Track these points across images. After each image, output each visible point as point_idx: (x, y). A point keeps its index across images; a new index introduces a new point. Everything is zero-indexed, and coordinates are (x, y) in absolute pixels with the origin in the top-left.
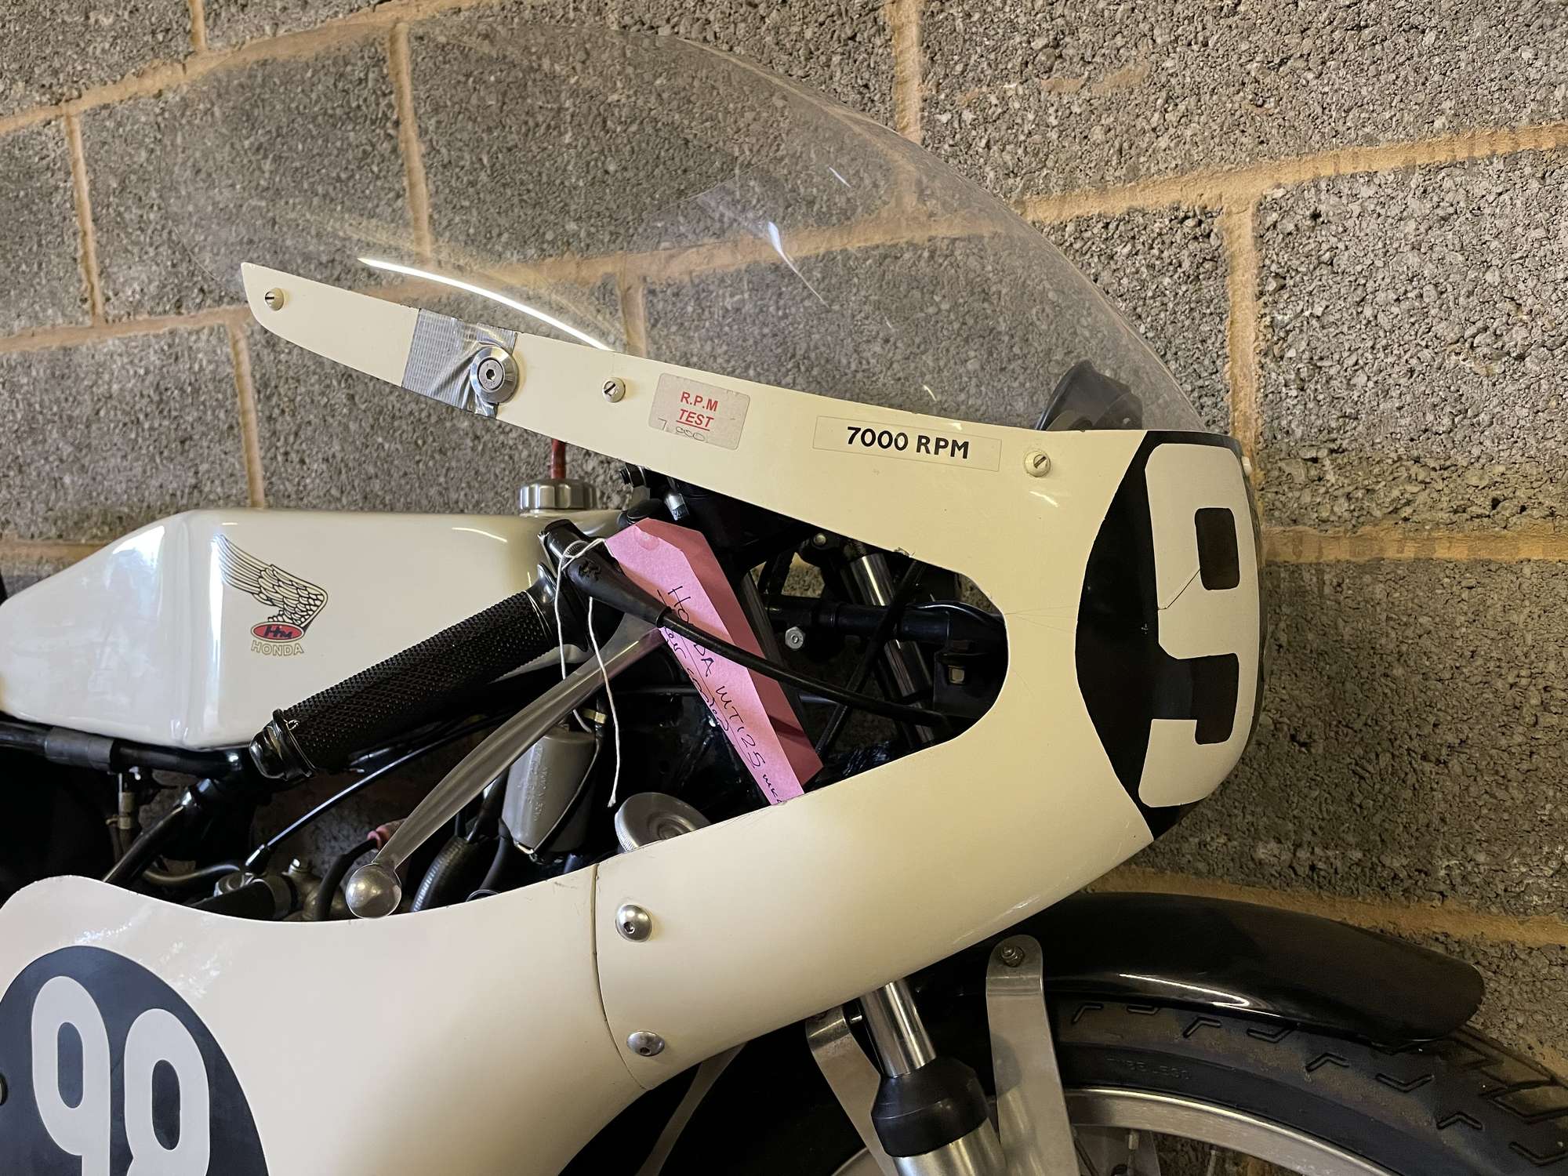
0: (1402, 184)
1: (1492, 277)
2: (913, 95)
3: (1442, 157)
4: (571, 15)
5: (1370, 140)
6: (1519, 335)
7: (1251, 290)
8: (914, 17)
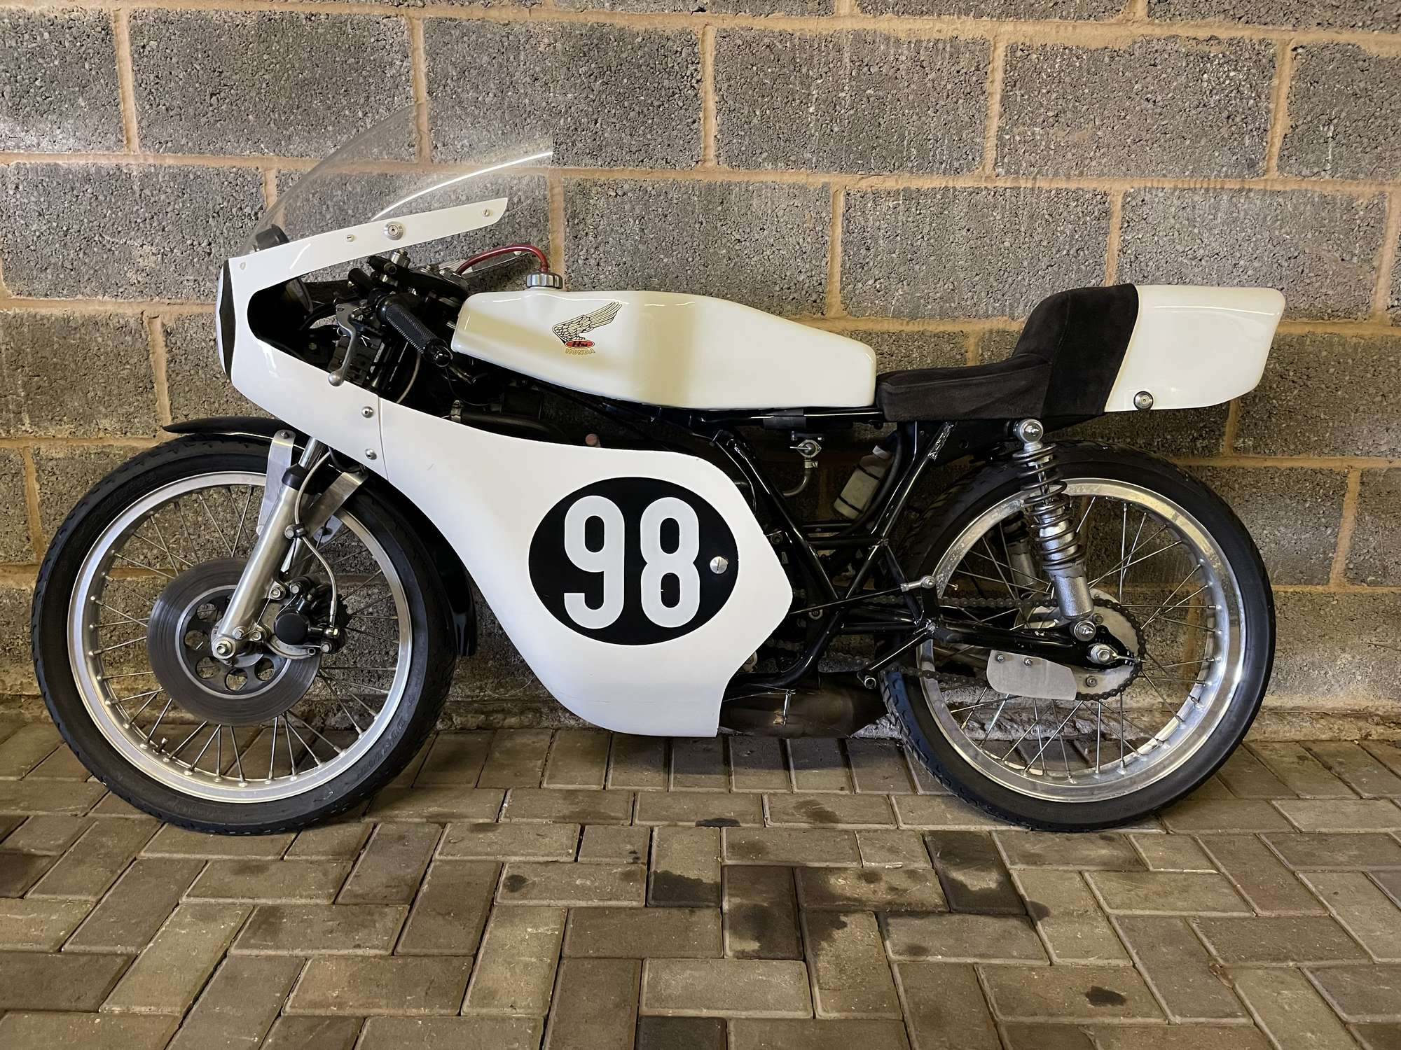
0: (1172, 193)
1: (1196, 231)
2: (994, 124)
3: (1186, 186)
4: (823, 48)
5: (1164, 176)
6: (1201, 251)
7: (1118, 226)
8: (999, 91)
